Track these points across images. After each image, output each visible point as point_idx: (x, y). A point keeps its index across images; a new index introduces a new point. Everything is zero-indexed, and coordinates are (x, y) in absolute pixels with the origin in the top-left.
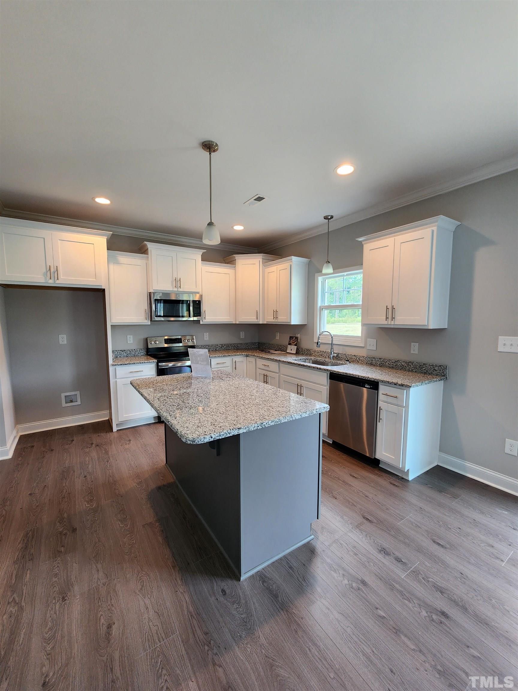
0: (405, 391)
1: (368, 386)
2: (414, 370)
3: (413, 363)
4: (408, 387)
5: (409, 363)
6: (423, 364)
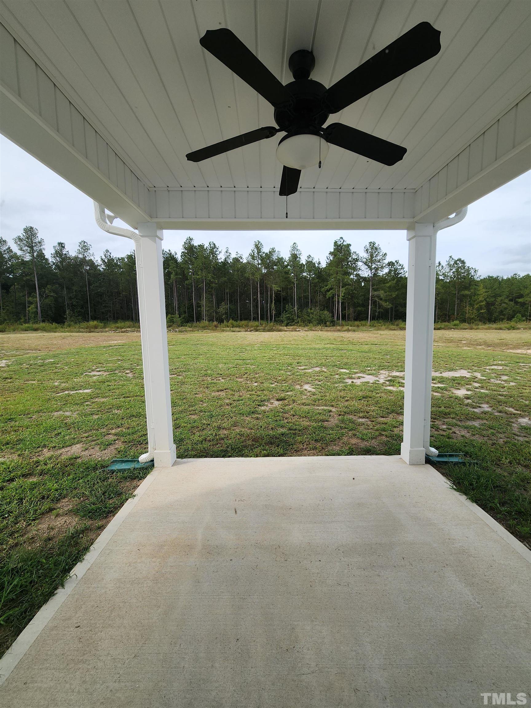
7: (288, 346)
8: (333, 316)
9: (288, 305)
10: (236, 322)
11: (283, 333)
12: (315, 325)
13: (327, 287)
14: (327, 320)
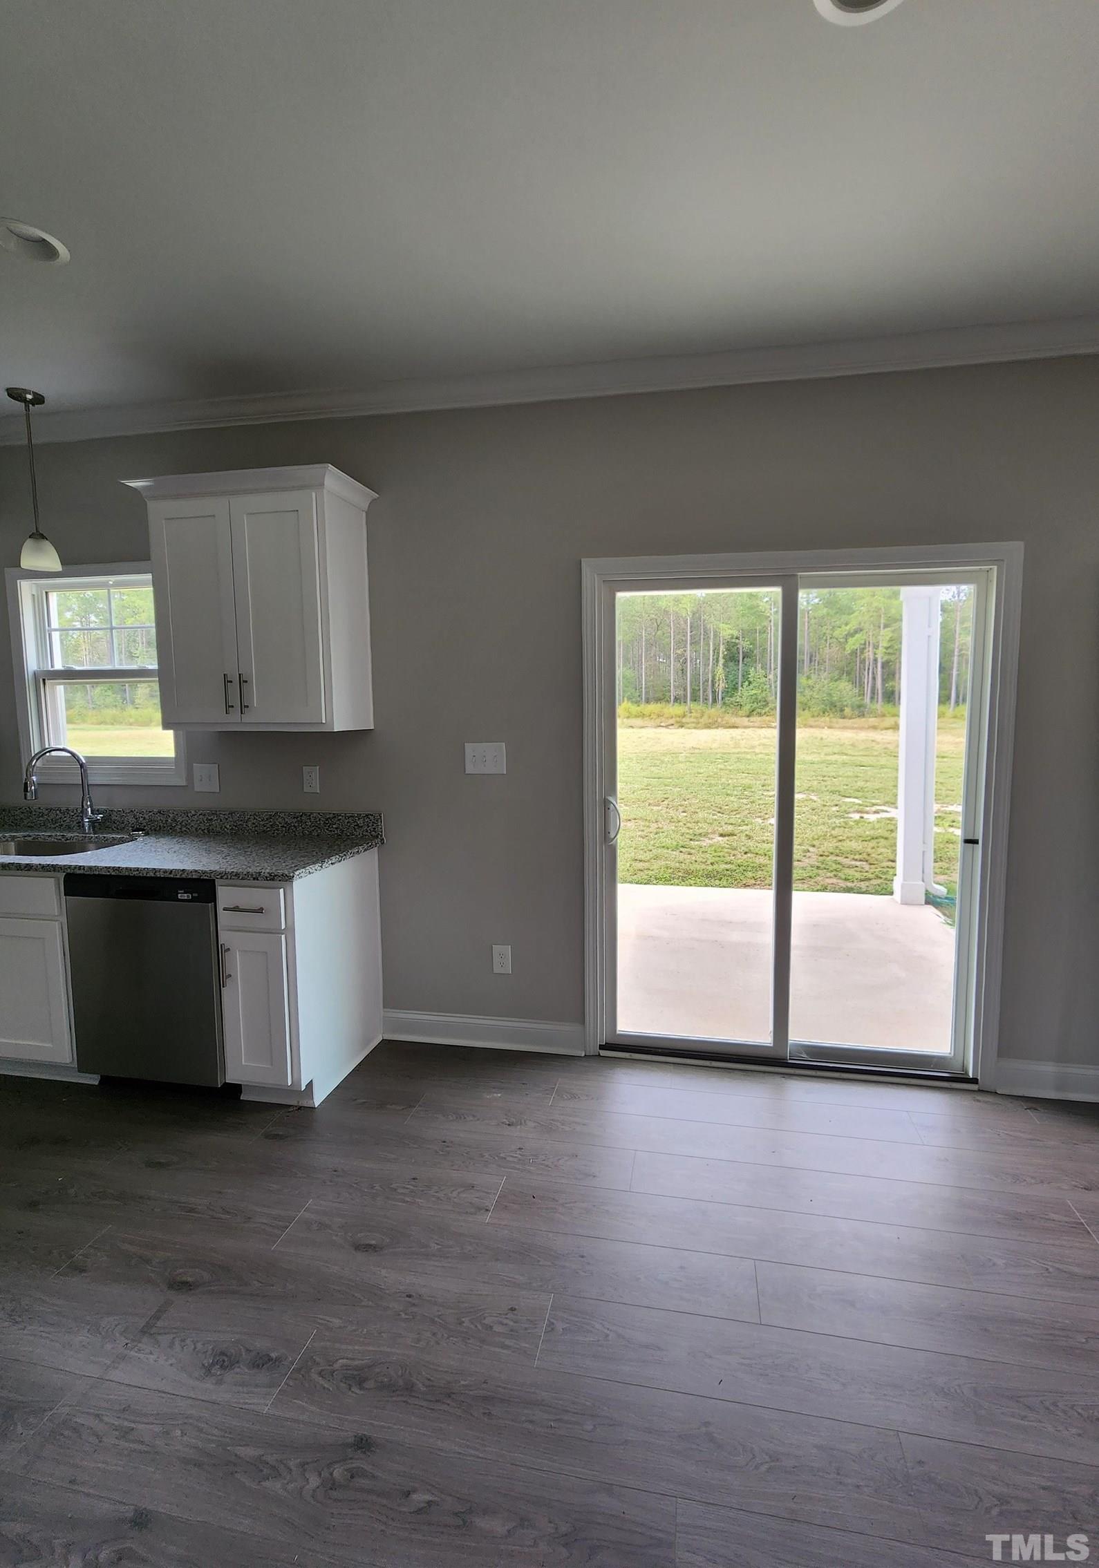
0: (282, 890)
1: (185, 896)
2: (315, 833)
3: (310, 816)
4: (287, 881)
5: (301, 816)
6: (331, 816)
7: (749, 757)
8: (862, 694)
9: (755, 668)
10: (636, 705)
11: (738, 731)
12: (816, 714)
13: (848, 628)
14: (845, 703)
